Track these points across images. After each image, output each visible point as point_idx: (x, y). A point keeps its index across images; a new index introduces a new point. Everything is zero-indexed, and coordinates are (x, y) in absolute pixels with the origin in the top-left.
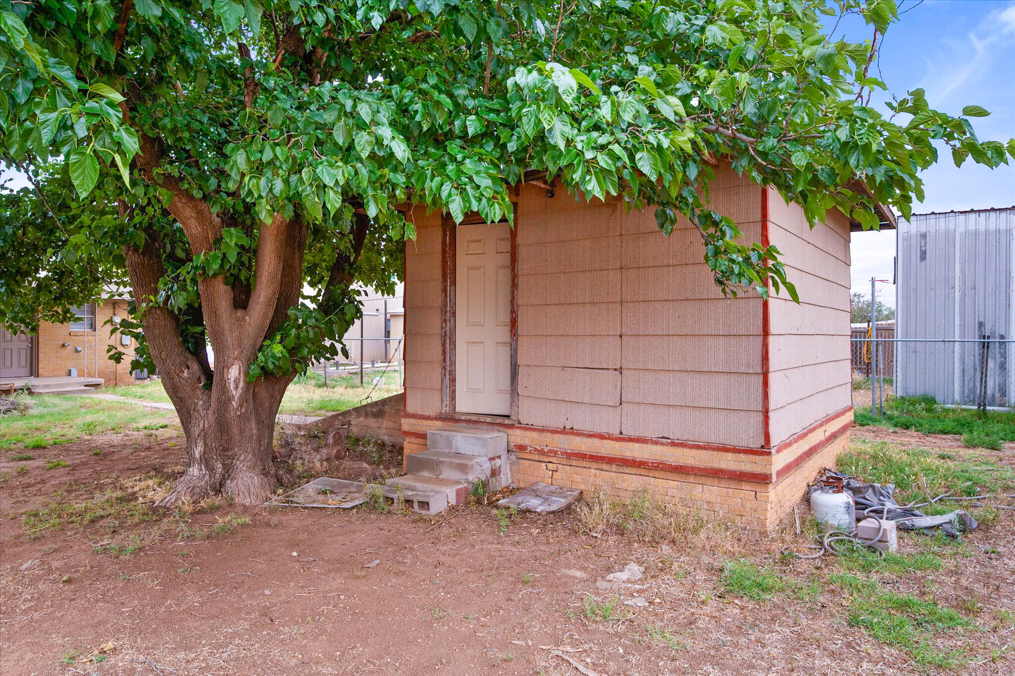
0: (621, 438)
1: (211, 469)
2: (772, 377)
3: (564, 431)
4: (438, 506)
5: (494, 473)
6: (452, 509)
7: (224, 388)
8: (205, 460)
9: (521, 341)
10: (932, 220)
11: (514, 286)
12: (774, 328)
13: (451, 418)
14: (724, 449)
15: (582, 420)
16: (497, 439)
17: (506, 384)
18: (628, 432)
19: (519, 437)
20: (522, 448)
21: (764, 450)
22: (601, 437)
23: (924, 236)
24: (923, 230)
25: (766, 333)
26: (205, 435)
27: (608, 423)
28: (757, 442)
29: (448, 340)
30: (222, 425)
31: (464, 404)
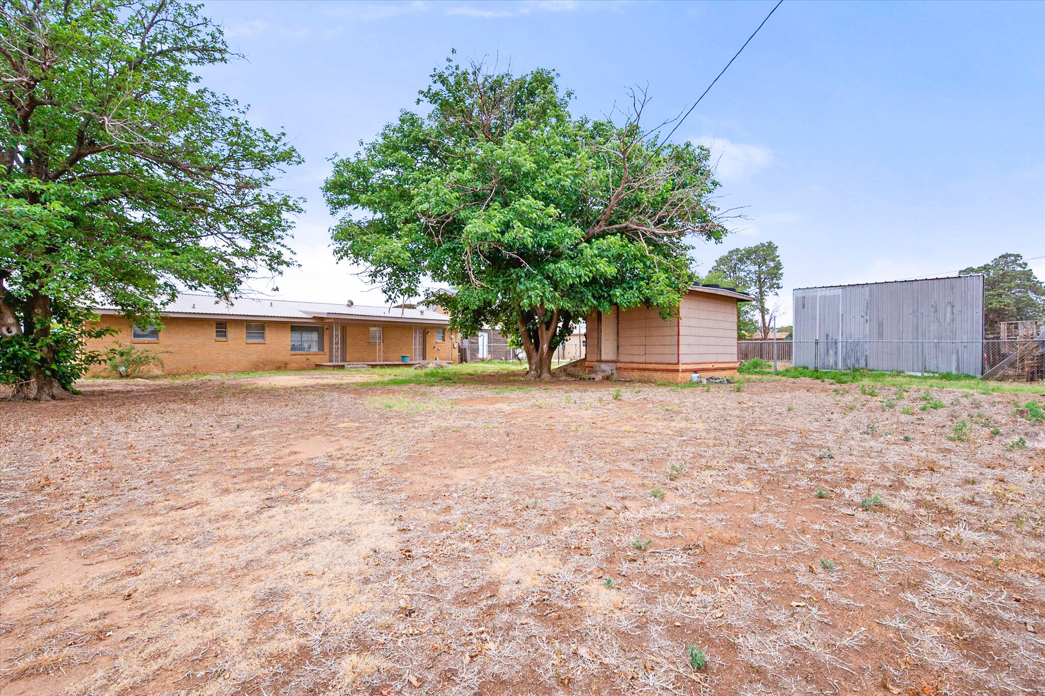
0: (645, 363)
1: (537, 372)
2: (680, 346)
3: (631, 363)
4: (597, 379)
5: (612, 374)
6: (600, 380)
7: (542, 350)
8: (536, 370)
9: (620, 339)
10: (807, 291)
11: (618, 323)
12: (680, 334)
13: (600, 361)
14: (669, 364)
15: (636, 359)
16: (614, 366)
17: (616, 352)
18: (647, 361)
19: (619, 365)
20: (620, 368)
21: (678, 363)
22: (640, 363)
23: (804, 298)
24: (804, 295)
25: (678, 335)
26: (536, 363)
27: (642, 359)
28: (676, 362)
29: (599, 339)
30: (541, 360)
31: (603, 358)
